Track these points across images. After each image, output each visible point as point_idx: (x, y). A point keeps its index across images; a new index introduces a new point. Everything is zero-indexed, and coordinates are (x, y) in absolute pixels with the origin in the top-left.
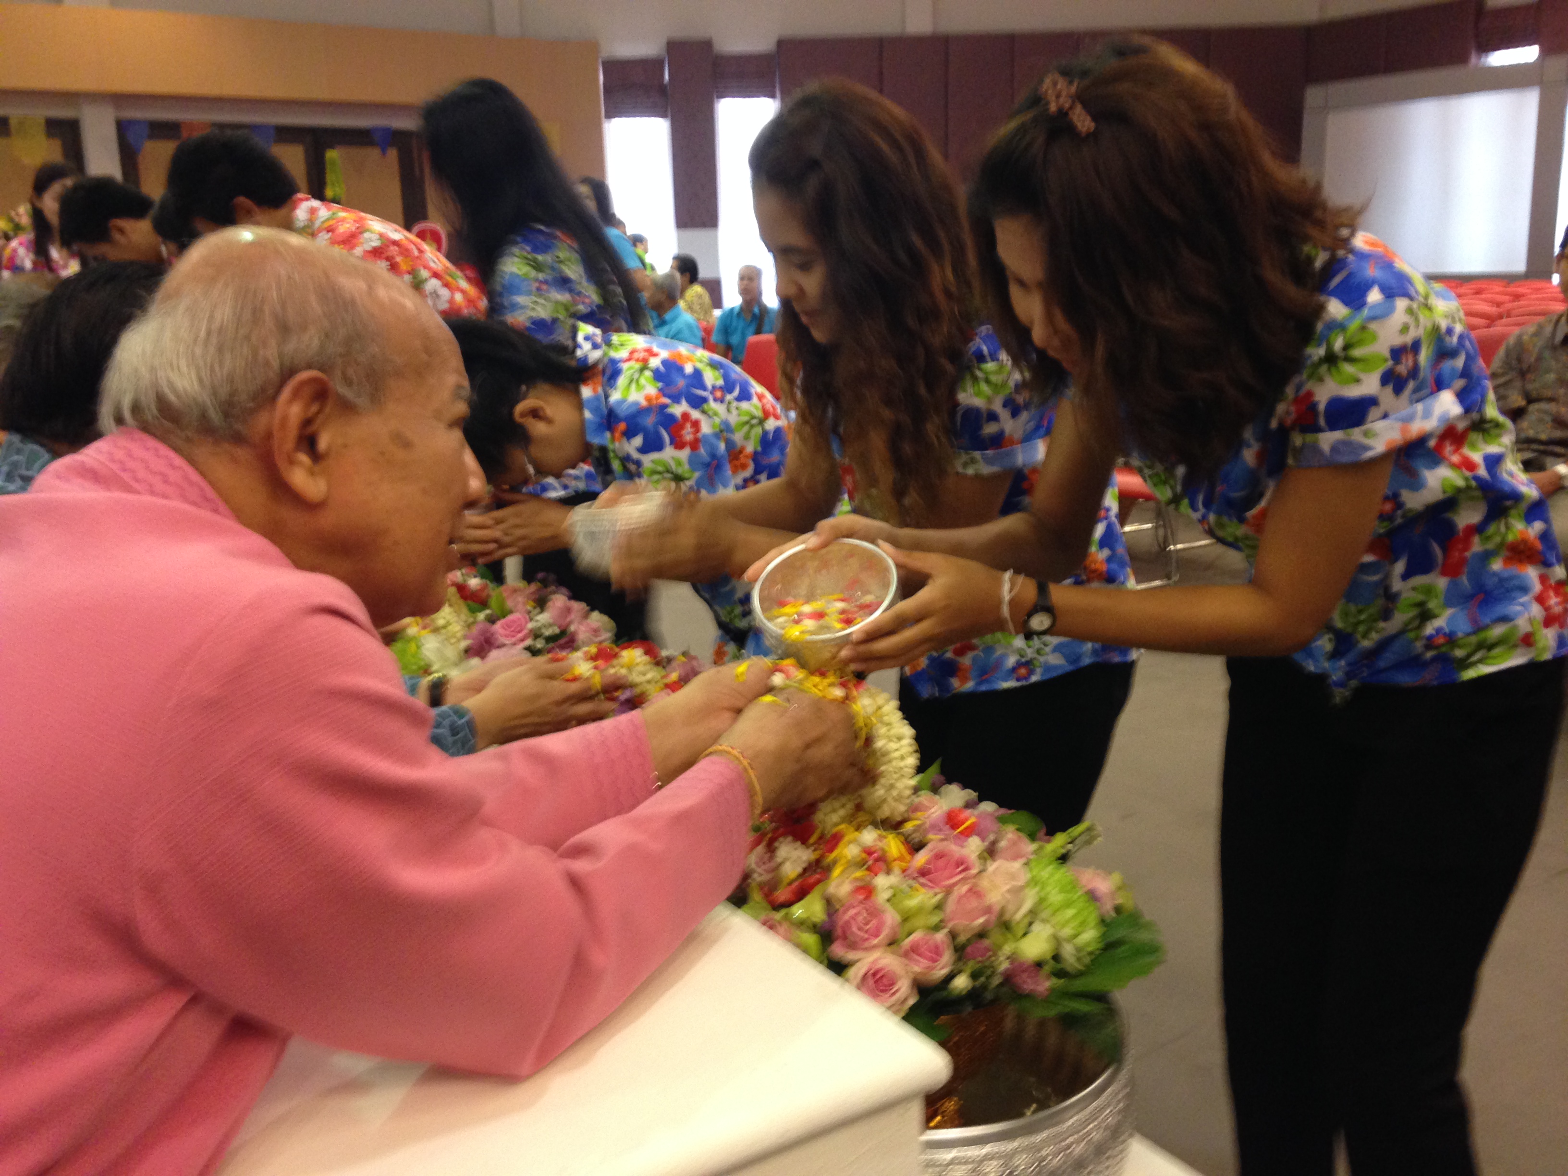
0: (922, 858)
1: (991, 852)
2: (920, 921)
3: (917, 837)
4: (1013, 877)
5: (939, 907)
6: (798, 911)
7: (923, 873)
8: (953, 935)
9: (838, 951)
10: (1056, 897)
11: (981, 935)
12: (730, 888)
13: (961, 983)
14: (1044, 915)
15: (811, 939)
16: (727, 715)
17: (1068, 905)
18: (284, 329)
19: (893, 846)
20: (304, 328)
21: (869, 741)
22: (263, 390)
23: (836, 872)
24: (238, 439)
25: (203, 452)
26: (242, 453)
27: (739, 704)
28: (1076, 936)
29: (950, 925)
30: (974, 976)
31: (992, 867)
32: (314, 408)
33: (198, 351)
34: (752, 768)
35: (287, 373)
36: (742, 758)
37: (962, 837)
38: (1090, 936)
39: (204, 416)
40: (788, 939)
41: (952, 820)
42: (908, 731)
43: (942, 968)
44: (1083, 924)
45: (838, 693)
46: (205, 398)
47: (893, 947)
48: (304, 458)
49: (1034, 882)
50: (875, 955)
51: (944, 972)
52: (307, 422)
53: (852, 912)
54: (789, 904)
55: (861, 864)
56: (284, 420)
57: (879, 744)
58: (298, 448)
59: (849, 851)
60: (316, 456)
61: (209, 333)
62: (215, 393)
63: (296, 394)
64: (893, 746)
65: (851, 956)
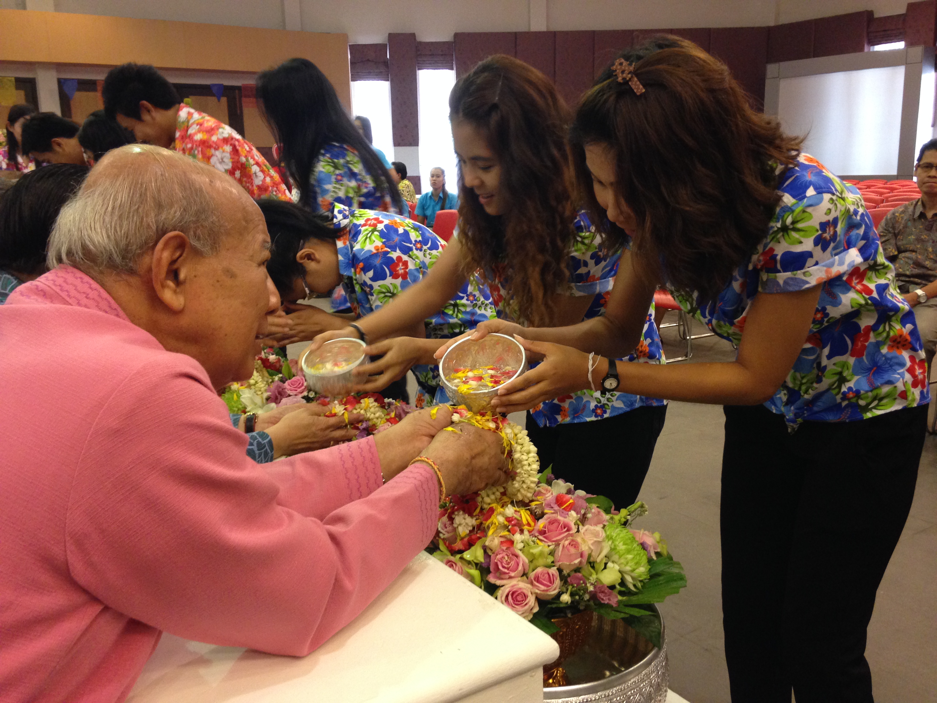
0: (541, 524)
1: (583, 520)
2: (541, 561)
3: (538, 511)
4: (597, 535)
5: (552, 553)
6: (467, 555)
7: (542, 533)
8: (560, 570)
9: (492, 579)
10: (622, 547)
11: (578, 570)
12: (427, 543)
13: (566, 598)
14: (615, 557)
15: (475, 573)
16: (426, 439)
17: (628, 551)
18: (159, 206)
19: (525, 516)
20: (171, 205)
21: (510, 453)
22: (146, 243)
23: (490, 532)
24: (132, 272)
25: (110, 280)
26: (134, 281)
27: (432, 432)
28: (633, 570)
29: (558, 564)
30: (572, 595)
31: (582, 529)
32: (178, 254)
33: (107, 219)
34: (439, 471)
35: (161, 232)
36: (433, 465)
37: (565, 512)
38: (642, 570)
39: (110, 257)
40: (461, 573)
41: (559, 501)
42: (534, 449)
43: (555, 589)
44: (638, 564)
45: (492, 425)
46: (111, 247)
47: (525, 577)
48: (171, 284)
49: (609, 538)
50: (514, 582)
51: (554, 592)
52: (173, 262)
53: (499, 557)
54: (461, 552)
55: (506, 527)
56: (160, 260)
57: (517, 456)
58: (167, 277)
59: (499, 519)
60: (178, 282)
61: (113, 208)
62: (117, 244)
63: (166, 244)
64: (524, 457)
65: (498, 582)
